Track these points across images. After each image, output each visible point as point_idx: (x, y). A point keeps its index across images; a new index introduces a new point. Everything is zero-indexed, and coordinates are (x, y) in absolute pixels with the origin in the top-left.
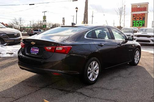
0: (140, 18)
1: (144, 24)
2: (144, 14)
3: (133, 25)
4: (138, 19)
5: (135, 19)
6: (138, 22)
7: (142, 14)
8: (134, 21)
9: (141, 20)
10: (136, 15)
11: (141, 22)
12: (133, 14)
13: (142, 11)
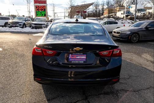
0: (42, 10)
1: (45, 14)
2: (45, 6)
3: (37, 15)
4: (40, 10)
5: (38, 10)
6: (41, 13)
7: (43, 6)
8: (37, 11)
9: (42, 11)
10: (38, 6)
11: (43, 13)
12: (36, 6)
13: (42, 3)
